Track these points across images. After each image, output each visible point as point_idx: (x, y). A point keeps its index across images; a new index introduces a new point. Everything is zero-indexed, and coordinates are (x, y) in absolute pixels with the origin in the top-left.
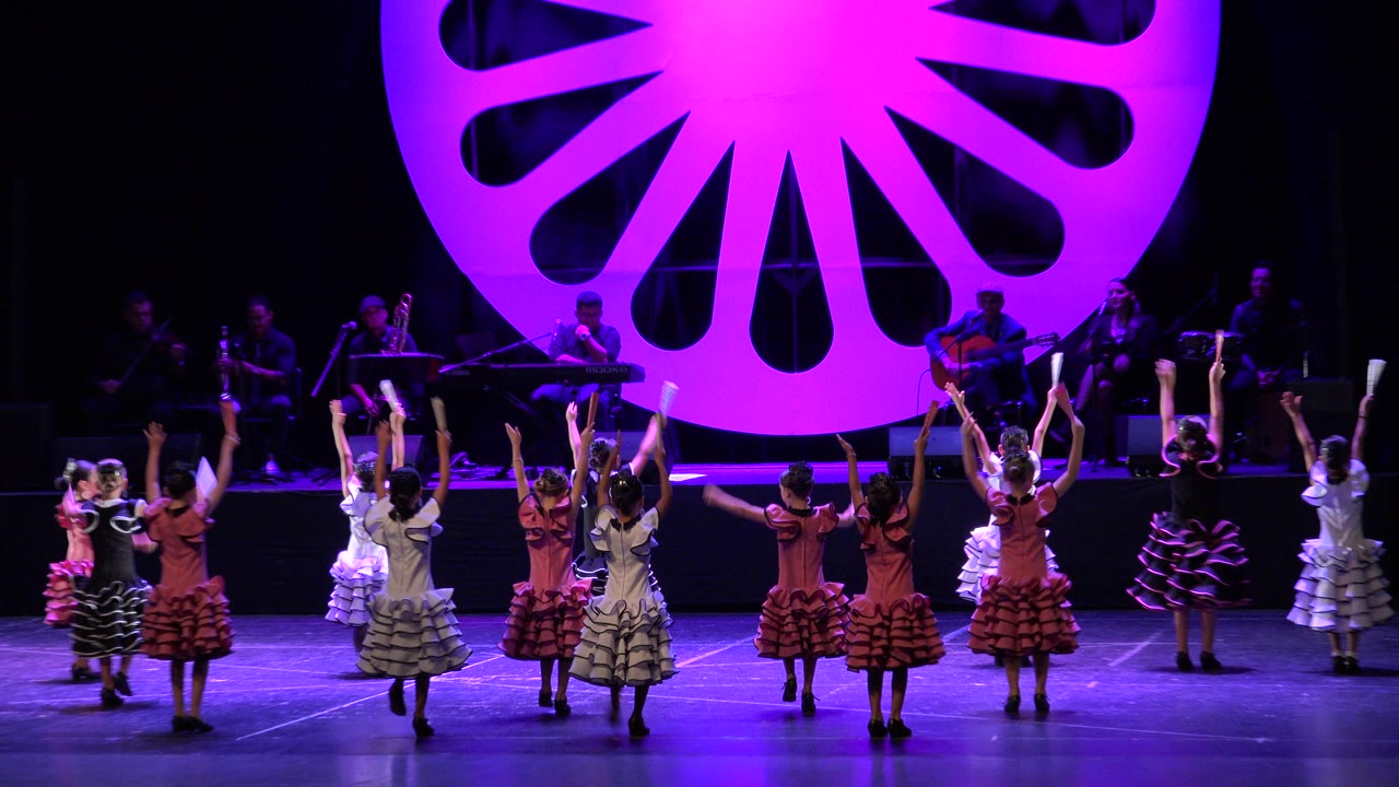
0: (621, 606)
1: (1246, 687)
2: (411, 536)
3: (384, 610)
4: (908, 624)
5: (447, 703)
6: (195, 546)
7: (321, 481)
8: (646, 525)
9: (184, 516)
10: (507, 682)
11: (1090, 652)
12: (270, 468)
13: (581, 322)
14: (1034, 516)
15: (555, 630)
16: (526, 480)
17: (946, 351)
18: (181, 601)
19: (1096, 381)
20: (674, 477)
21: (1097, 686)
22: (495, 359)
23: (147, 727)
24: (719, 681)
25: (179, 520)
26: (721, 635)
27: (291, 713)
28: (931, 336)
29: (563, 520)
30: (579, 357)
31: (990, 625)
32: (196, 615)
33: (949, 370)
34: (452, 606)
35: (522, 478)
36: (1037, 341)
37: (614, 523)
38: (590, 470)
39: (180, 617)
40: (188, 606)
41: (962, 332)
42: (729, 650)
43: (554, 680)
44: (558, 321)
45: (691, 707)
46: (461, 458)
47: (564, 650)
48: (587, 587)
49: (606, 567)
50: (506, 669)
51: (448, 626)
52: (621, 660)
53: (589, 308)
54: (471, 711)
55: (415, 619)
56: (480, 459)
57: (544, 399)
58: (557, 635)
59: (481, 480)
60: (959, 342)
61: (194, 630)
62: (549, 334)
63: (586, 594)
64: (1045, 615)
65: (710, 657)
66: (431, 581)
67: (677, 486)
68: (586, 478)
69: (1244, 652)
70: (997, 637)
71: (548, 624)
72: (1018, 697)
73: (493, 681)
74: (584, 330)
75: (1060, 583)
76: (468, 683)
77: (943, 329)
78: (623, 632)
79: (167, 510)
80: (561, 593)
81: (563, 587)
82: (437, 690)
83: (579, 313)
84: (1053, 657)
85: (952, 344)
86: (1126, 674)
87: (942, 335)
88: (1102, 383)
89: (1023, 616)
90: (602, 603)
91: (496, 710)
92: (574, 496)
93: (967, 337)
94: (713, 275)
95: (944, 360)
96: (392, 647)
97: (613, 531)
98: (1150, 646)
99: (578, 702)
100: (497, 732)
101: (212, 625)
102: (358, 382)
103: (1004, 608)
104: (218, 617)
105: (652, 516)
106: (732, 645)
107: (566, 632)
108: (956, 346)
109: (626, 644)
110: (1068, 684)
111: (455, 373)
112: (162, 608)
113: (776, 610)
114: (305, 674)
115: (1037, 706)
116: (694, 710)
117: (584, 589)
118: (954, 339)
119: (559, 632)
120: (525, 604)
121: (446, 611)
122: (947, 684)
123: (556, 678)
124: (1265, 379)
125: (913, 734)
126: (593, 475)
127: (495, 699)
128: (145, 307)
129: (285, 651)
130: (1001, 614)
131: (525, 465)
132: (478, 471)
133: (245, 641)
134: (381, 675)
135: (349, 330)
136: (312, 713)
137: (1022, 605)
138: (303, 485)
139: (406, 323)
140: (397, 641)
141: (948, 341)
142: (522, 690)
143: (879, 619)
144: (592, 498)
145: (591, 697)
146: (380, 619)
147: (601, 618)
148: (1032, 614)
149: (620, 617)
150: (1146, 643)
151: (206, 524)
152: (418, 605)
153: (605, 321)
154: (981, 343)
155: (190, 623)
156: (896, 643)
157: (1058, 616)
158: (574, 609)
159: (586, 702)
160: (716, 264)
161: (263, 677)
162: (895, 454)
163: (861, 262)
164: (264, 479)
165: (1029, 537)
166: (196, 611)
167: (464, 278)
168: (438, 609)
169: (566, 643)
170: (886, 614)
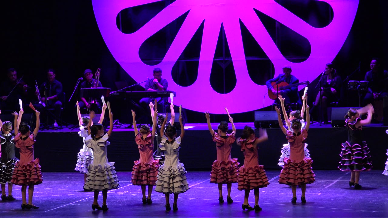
0: (171, 168)
1: (369, 194)
2: (100, 145)
3: (92, 169)
4: (253, 175)
5: (112, 200)
6: (30, 149)
7: (72, 129)
8: (178, 142)
9: (27, 140)
10: (132, 193)
11: (319, 183)
12: (55, 124)
13: (155, 78)
14: (302, 140)
15: (147, 176)
16: (137, 128)
17: (273, 87)
18: (26, 166)
19: (321, 96)
20: (185, 127)
21: (321, 194)
22: (128, 89)
23: (16, 208)
24: (200, 193)
25: (25, 141)
26: (201, 178)
27: (63, 203)
28: (268, 82)
29: (150, 141)
30: (154, 89)
31: (287, 174)
32: (31, 171)
33: (274, 93)
34: (114, 168)
35: (136, 128)
36: (302, 83)
37: (167, 141)
38: (158, 124)
39: (26, 172)
40: (28, 168)
41: (278, 81)
42: (204, 183)
43: (147, 192)
44: (148, 77)
45: (191, 201)
46: (117, 121)
47: (150, 182)
48: (157, 162)
49: (164, 155)
50: (132, 189)
51: (112, 174)
52: (171, 185)
53: (157, 73)
54: (120, 202)
55: (102, 172)
56: (123, 121)
57: (143, 102)
58: (148, 178)
59: (123, 128)
60: (277, 84)
61: (30, 176)
62: (145, 82)
63: (157, 164)
64: (306, 172)
65: (197, 185)
66: (107, 160)
67: (187, 130)
68: (157, 127)
69: (369, 183)
70: (289, 179)
71: (145, 174)
72: (296, 198)
73: (127, 193)
74: (156, 80)
75: (310, 161)
76: (119, 193)
77: (272, 80)
78: (172, 176)
79: (21, 138)
80: (149, 164)
81: (150, 162)
82: (109, 196)
83: (154, 75)
84: (307, 185)
85: (275, 84)
86: (330, 190)
87: (271, 82)
88: (323, 97)
89: (298, 172)
90: (164, 167)
91: (129, 202)
92: (153, 133)
93: (279, 83)
94: (198, 62)
95: (272, 89)
96: (95, 181)
97: (167, 144)
98: (338, 181)
99: (155, 200)
100: (128, 209)
101: (37, 174)
102: (83, 97)
103: (292, 169)
104: (38, 172)
105: (179, 139)
106: (204, 181)
107: (150, 176)
108: (276, 85)
109: (173, 181)
110: (312, 194)
111: (114, 94)
112: (20, 168)
113: (216, 167)
114: (67, 191)
115: (302, 201)
116: (192, 202)
117: (156, 163)
118: (276, 83)
119: (148, 176)
120: (138, 168)
121: (112, 170)
122: (273, 194)
123: (148, 192)
124: (376, 96)
125: (262, 209)
126: (159, 126)
127: (128, 198)
128: (15, 73)
129: (60, 183)
130: (291, 171)
131: (137, 123)
132: (122, 126)
133: (47, 180)
134: (91, 190)
135: (80, 80)
136: (69, 203)
137: (298, 169)
138: (66, 130)
139: (99, 78)
140: (97, 178)
141: (273, 83)
142: (137, 196)
143: (244, 173)
144: (159, 134)
145: (159, 198)
146: (91, 172)
147: (164, 172)
148: (301, 172)
149: (170, 171)
150: (337, 181)
151: (34, 142)
152: (103, 167)
153: (163, 77)
154: (284, 84)
155: (29, 174)
156: (251, 181)
157: (310, 172)
158: (153, 169)
159: (157, 199)
160: (199, 59)
161: (53, 192)
162: (256, 120)
163: (246, 58)
164: (53, 128)
165: (299, 146)
166: (31, 170)
167: (118, 64)
168: (110, 169)
169: (150, 180)
170: (247, 172)
